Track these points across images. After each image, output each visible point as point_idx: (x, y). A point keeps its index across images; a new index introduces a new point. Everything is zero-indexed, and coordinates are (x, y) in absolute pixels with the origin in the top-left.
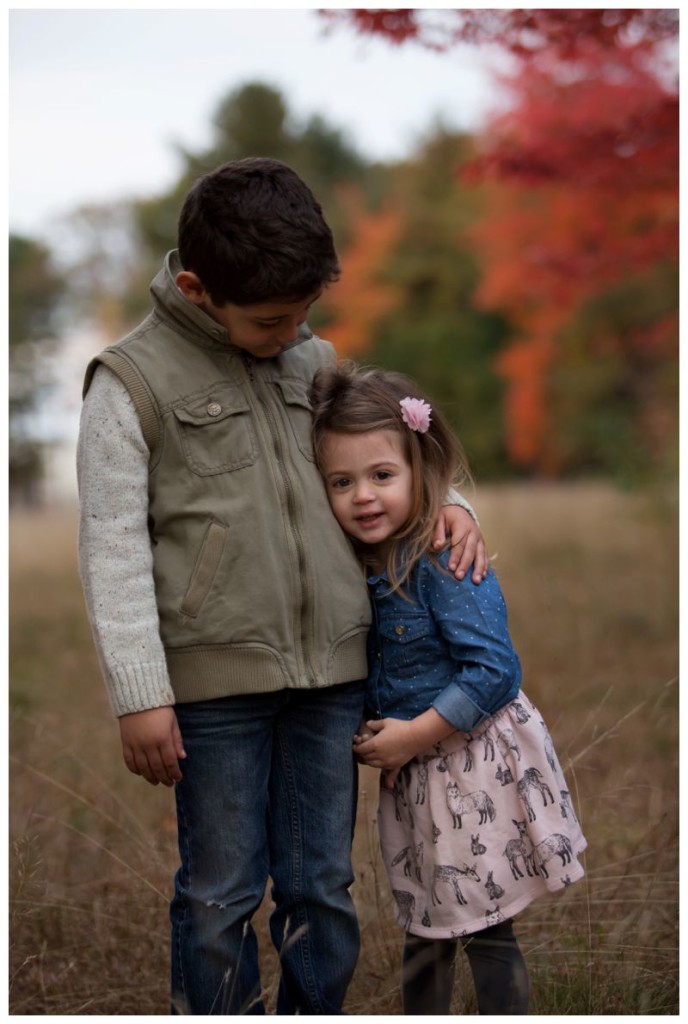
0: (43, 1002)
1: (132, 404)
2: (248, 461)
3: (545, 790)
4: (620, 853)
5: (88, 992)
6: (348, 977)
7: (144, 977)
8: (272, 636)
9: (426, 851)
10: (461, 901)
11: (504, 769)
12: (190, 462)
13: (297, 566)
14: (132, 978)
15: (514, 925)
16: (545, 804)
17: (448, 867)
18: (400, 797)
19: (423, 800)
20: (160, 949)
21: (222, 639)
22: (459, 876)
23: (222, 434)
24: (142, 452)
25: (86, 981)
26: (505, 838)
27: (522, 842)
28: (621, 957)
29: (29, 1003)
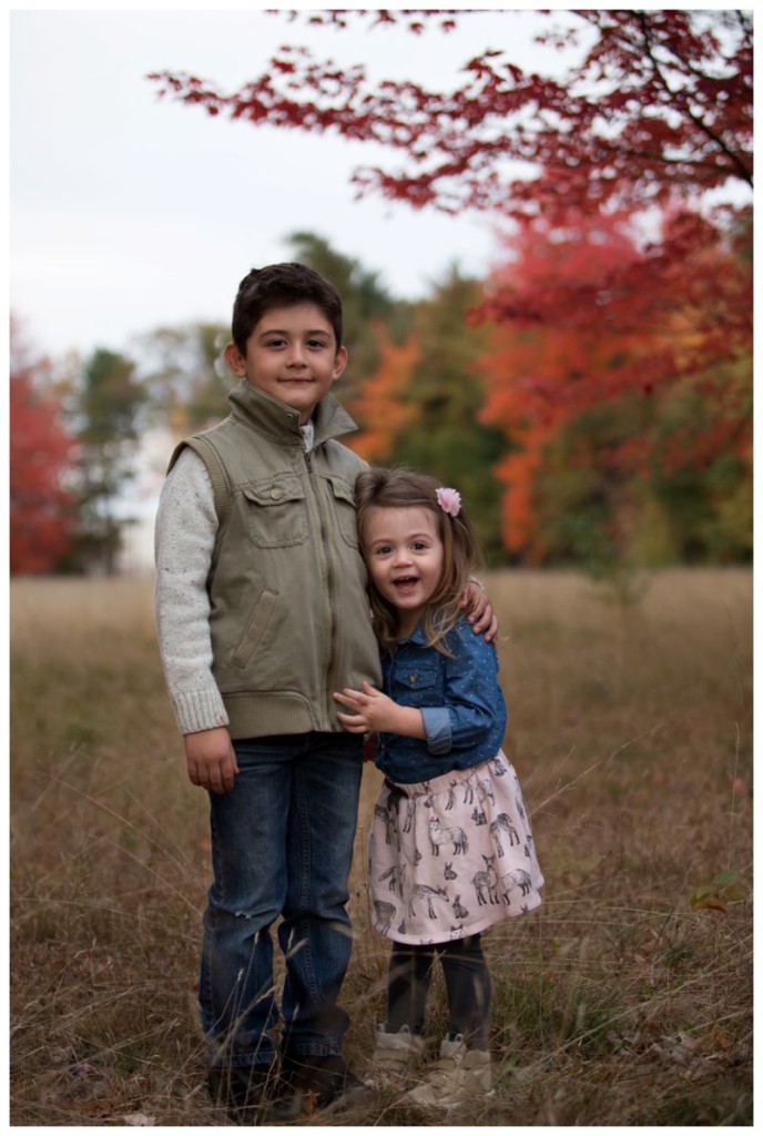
0: (92, 987)
1: (209, 481)
2: (299, 540)
3: (513, 832)
4: (574, 880)
5: (129, 982)
6: (340, 979)
7: (175, 970)
8: (306, 687)
9: (408, 871)
10: (432, 916)
11: (480, 812)
12: (252, 534)
13: (330, 632)
14: (165, 971)
15: (482, 939)
16: (512, 844)
17: (425, 886)
18: (391, 825)
19: (410, 828)
20: (191, 948)
21: (263, 688)
22: (433, 895)
23: (280, 515)
24: (212, 522)
25: (128, 971)
26: (476, 870)
27: (488, 874)
28: (569, 968)
29: (81, 987)
